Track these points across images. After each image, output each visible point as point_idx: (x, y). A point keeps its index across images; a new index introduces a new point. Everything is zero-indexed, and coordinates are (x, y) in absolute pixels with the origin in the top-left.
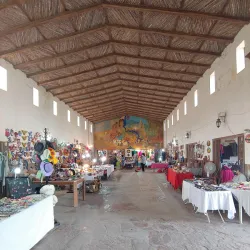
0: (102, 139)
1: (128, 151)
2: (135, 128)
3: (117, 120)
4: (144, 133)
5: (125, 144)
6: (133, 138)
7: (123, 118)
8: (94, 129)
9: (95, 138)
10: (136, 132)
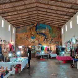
0: (21, 38)
1: (39, 47)
2: (43, 31)
3: (32, 26)
4: (49, 34)
5: (37, 42)
6: (42, 38)
7: (35, 25)
8: (16, 32)
9: (17, 37)
10: (44, 34)
